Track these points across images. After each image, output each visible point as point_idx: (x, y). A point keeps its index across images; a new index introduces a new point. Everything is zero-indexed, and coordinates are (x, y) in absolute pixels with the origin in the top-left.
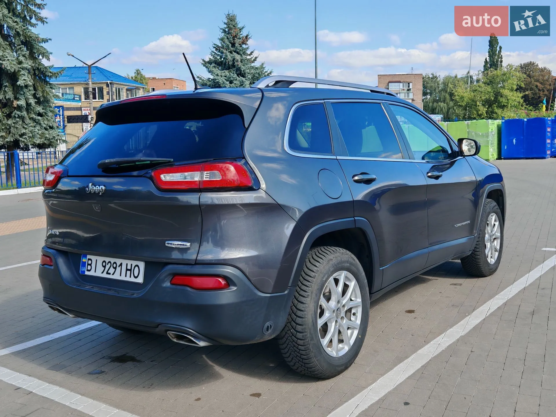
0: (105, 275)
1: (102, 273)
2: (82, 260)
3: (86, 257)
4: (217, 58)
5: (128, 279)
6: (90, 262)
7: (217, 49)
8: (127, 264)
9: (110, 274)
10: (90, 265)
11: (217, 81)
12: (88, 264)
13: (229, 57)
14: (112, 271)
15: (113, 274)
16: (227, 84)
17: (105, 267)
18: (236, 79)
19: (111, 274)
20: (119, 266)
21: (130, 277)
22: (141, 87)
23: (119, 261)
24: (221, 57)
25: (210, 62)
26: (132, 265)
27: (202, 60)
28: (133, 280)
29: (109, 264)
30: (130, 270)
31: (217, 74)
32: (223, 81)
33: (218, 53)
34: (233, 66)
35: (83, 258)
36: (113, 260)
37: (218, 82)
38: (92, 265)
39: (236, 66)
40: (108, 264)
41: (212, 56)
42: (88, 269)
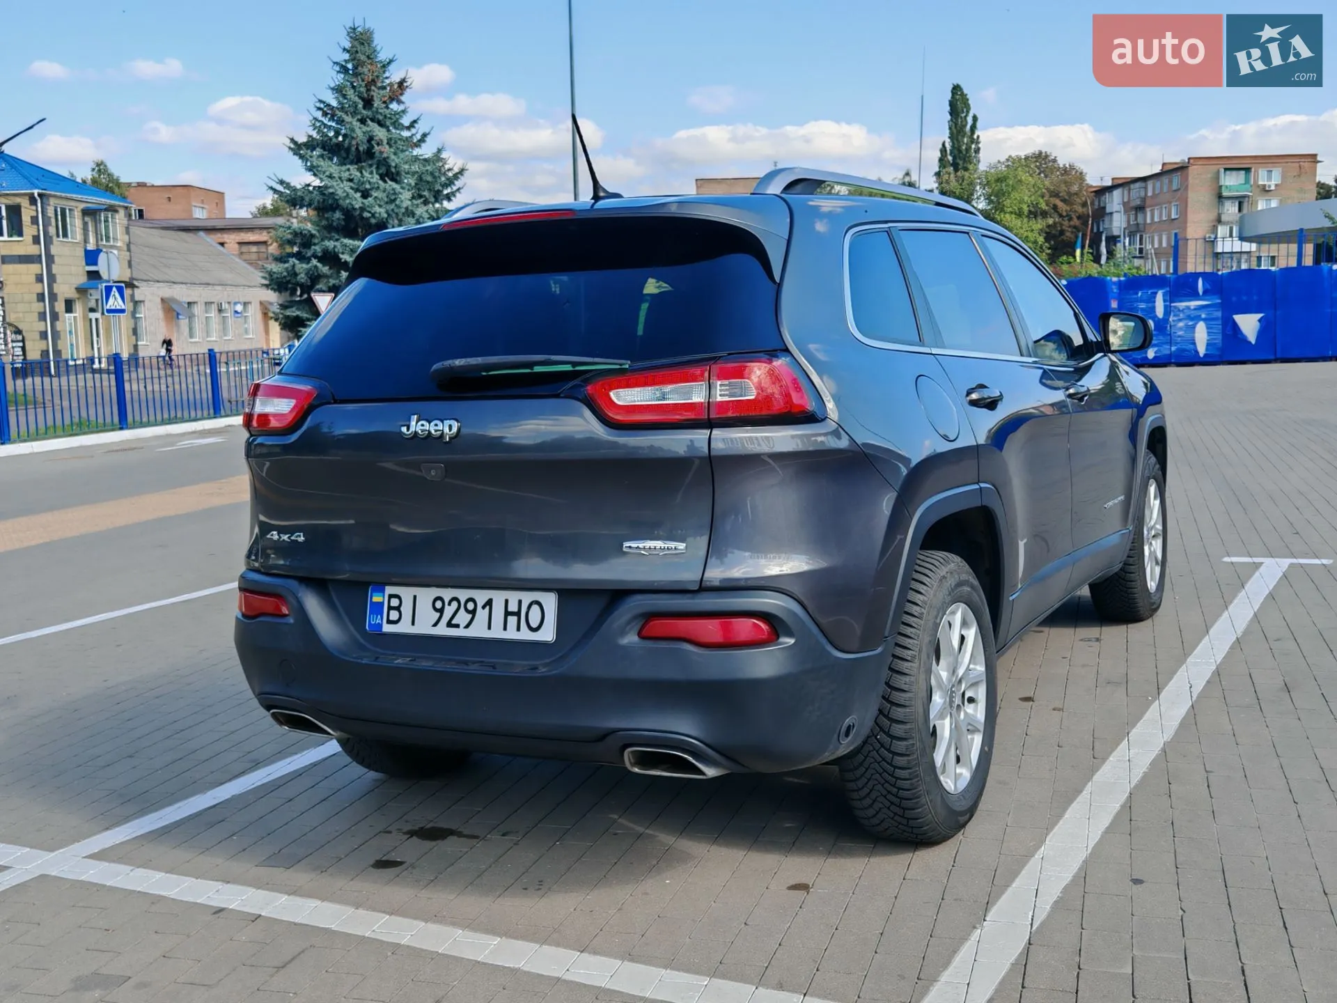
0: (442, 630)
1: (435, 625)
2: (371, 598)
3: (383, 591)
4: (327, 136)
5: (511, 634)
6: (395, 602)
7: (325, 114)
8: (507, 601)
9: (457, 626)
10: (398, 609)
11: (331, 190)
12: (390, 608)
13: (360, 132)
14: (463, 618)
15: (467, 626)
16: (356, 199)
17: (441, 611)
18: (376, 186)
19: (462, 626)
20: (484, 607)
21: (518, 629)
22: (119, 206)
23: (481, 596)
24: (337, 133)
25: (311, 145)
26: (520, 602)
27: (289, 141)
28: (526, 635)
29: (455, 604)
30: (518, 614)
31: (331, 174)
32: (345, 191)
33: (330, 124)
34: (370, 154)
35: (374, 594)
36: (463, 594)
37: (332, 193)
38: (402, 609)
39: (377, 154)
40: (449, 604)
41: (314, 129)
42: (391, 618)
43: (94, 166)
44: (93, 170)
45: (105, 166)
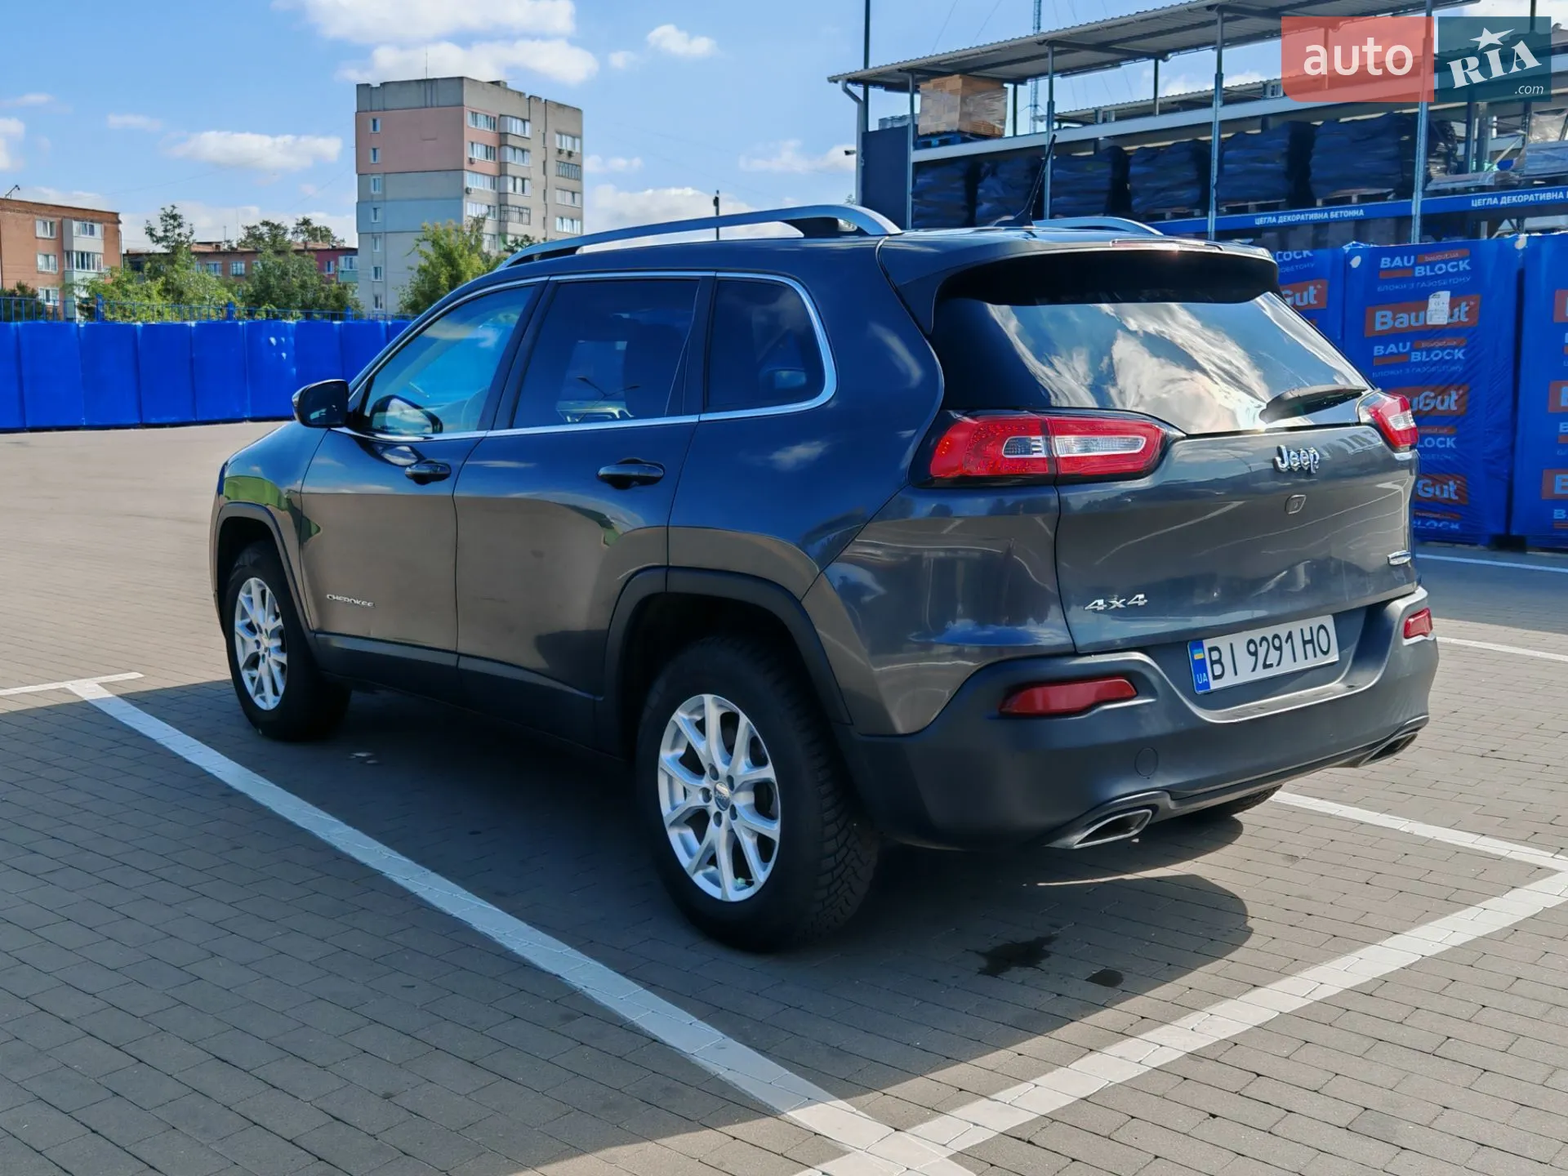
0: (1260, 674)
1: (1254, 670)
2: (1193, 658)
3: (1202, 646)
5: (1312, 662)
6: (1215, 656)
8: (1302, 630)
9: (1272, 666)
10: (1219, 661)
12: (1213, 663)
14: (1274, 656)
15: (1278, 664)
17: (1255, 654)
19: (1275, 664)
20: (1287, 642)
21: (1315, 656)
23: (1282, 630)
26: (1311, 628)
28: (1321, 660)
29: (1264, 643)
30: (1314, 641)
35: (1195, 651)
36: (1268, 632)
38: (1223, 661)
40: (1261, 645)
42: (1216, 674)
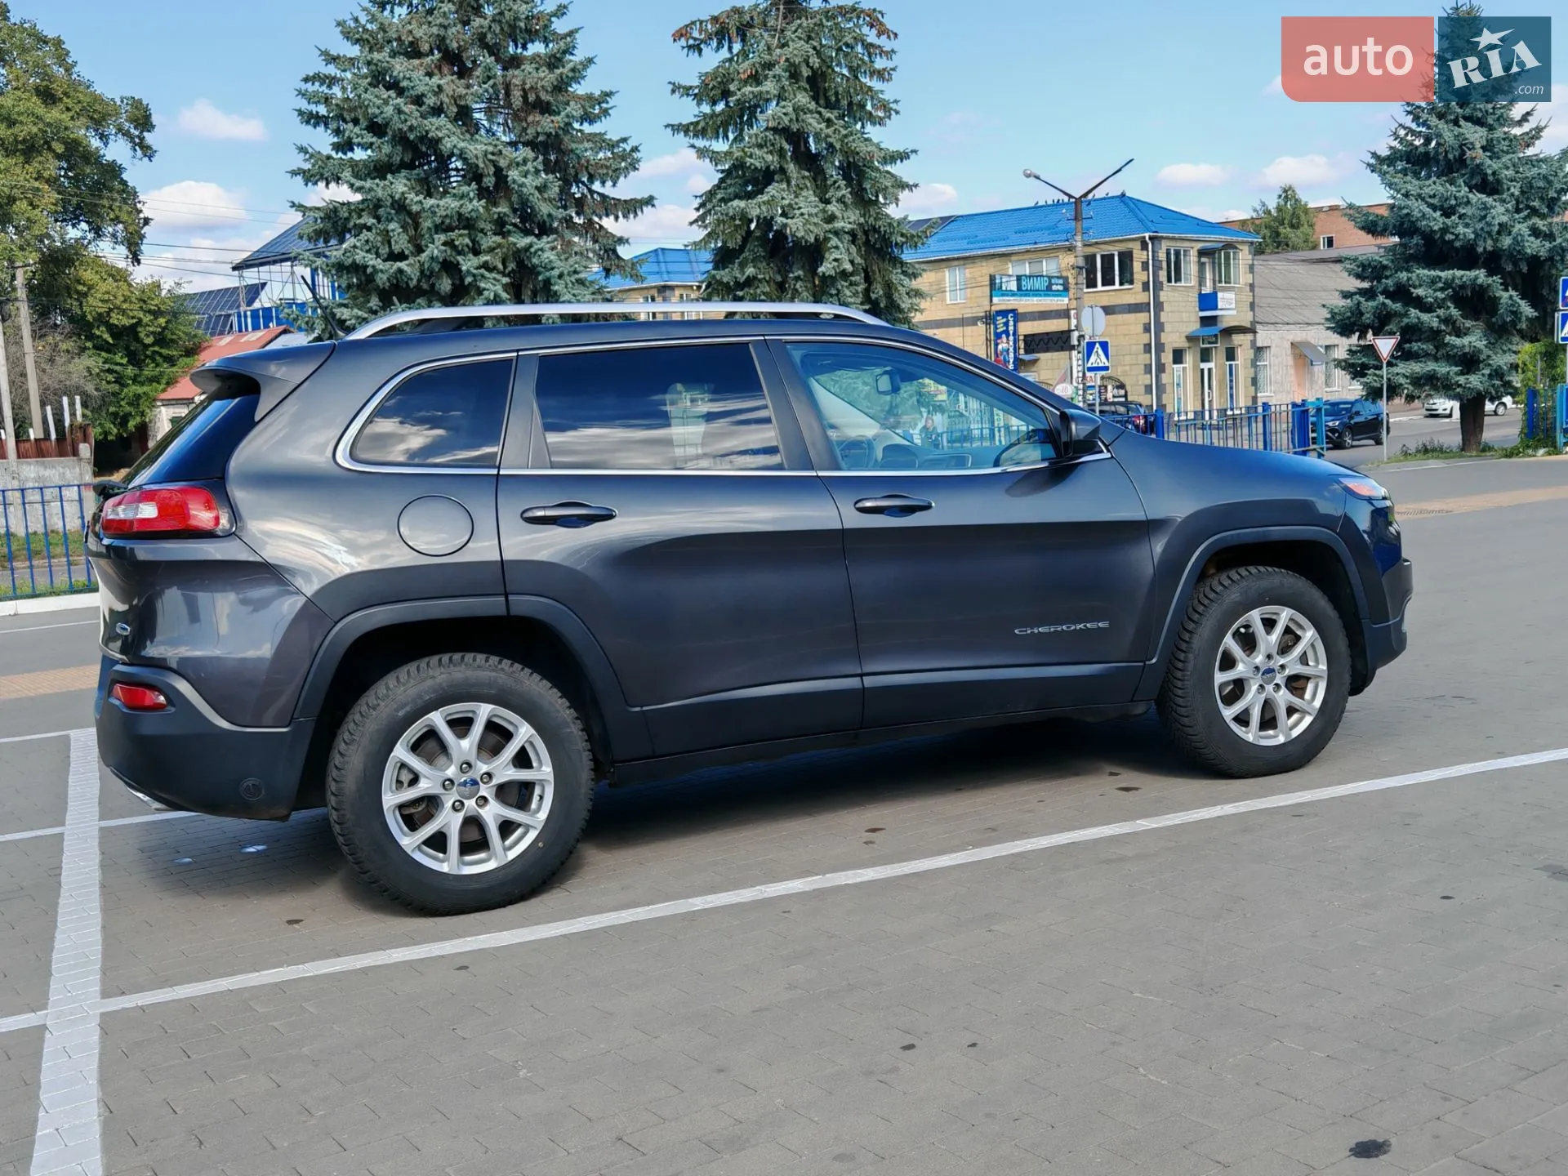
4: (1412, 144)
7: (1416, 118)
11: (1405, 211)
13: (1448, 133)
16: (1435, 219)
18: (1465, 200)
22: (1243, 242)
24: (1428, 140)
25: (1390, 160)
27: (1370, 155)
31: (1407, 192)
32: (1420, 211)
33: (1419, 129)
34: (1461, 161)
37: (1408, 214)
39: (1468, 162)
41: (1395, 139)
43: (1281, 193)
44: (1280, 196)
45: (1293, 191)
